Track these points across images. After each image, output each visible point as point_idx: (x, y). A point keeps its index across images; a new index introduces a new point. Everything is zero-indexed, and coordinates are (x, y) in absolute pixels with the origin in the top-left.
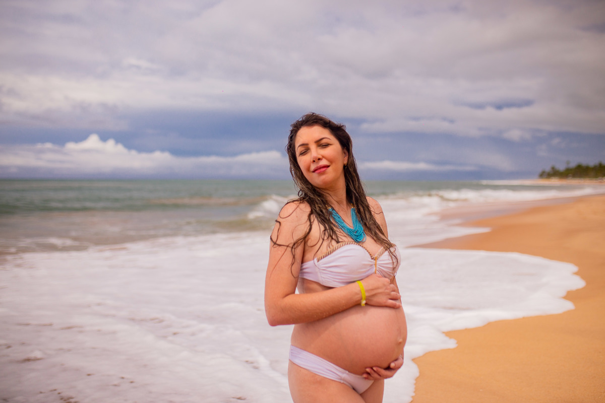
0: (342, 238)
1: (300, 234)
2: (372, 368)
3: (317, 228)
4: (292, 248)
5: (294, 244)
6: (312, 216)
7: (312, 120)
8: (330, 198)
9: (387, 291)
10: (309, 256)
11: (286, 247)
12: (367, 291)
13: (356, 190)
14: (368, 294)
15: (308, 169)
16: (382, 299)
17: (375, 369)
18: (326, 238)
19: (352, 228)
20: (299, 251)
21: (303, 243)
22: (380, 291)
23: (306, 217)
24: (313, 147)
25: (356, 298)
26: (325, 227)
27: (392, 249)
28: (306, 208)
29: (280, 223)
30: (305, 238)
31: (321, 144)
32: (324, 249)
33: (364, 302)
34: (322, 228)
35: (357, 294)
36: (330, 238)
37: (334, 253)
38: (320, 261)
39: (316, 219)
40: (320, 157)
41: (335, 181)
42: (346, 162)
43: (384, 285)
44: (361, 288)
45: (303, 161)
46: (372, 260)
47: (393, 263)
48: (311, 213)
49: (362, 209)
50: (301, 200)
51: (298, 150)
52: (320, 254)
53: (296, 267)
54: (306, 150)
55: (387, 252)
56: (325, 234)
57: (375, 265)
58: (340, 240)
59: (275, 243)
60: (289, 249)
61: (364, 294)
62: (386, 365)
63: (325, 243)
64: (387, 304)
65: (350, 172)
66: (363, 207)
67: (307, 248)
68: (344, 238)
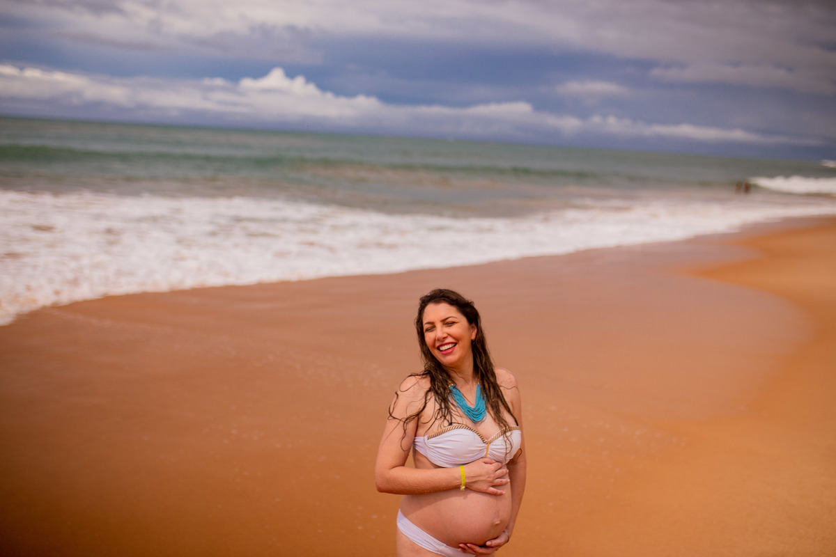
0: (456, 419)
1: (413, 410)
2: (465, 544)
3: (433, 405)
4: (405, 422)
5: (407, 419)
6: (430, 394)
7: (440, 296)
8: (453, 374)
9: (489, 479)
10: (421, 431)
11: (398, 421)
12: (467, 478)
13: (482, 366)
14: (467, 481)
15: (434, 346)
16: (483, 486)
17: (468, 545)
18: (439, 417)
19: (473, 407)
20: (411, 425)
21: (416, 418)
22: (482, 478)
23: (422, 394)
24: (439, 325)
25: (456, 483)
26: (441, 405)
27: (508, 434)
28: (426, 384)
29: (398, 395)
30: (418, 415)
31: (447, 323)
32: (435, 428)
33: (463, 487)
34: (438, 407)
35: (457, 479)
36: (443, 417)
37: (443, 435)
38: (430, 440)
39: (433, 398)
40: (445, 335)
41: (461, 360)
42: (473, 337)
43: (488, 473)
44: (462, 474)
45: (429, 337)
46: (484, 445)
47: (506, 448)
48: (430, 390)
49: (487, 386)
50: (423, 375)
51: (426, 327)
52: (431, 432)
53: (406, 441)
54: (433, 326)
55: (501, 438)
56: (438, 413)
57: (487, 449)
58: (453, 421)
59: (391, 415)
60: (402, 423)
61: (464, 481)
62: (481, 543)
63: (437, 422)
64: (487, 491)
65: (478, 347)
66: (488, 383)
67: (420, 424)
68: (459, 419)
